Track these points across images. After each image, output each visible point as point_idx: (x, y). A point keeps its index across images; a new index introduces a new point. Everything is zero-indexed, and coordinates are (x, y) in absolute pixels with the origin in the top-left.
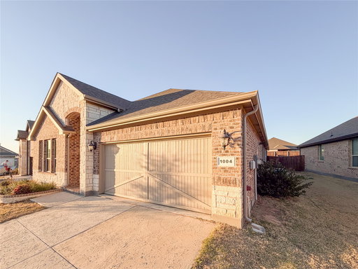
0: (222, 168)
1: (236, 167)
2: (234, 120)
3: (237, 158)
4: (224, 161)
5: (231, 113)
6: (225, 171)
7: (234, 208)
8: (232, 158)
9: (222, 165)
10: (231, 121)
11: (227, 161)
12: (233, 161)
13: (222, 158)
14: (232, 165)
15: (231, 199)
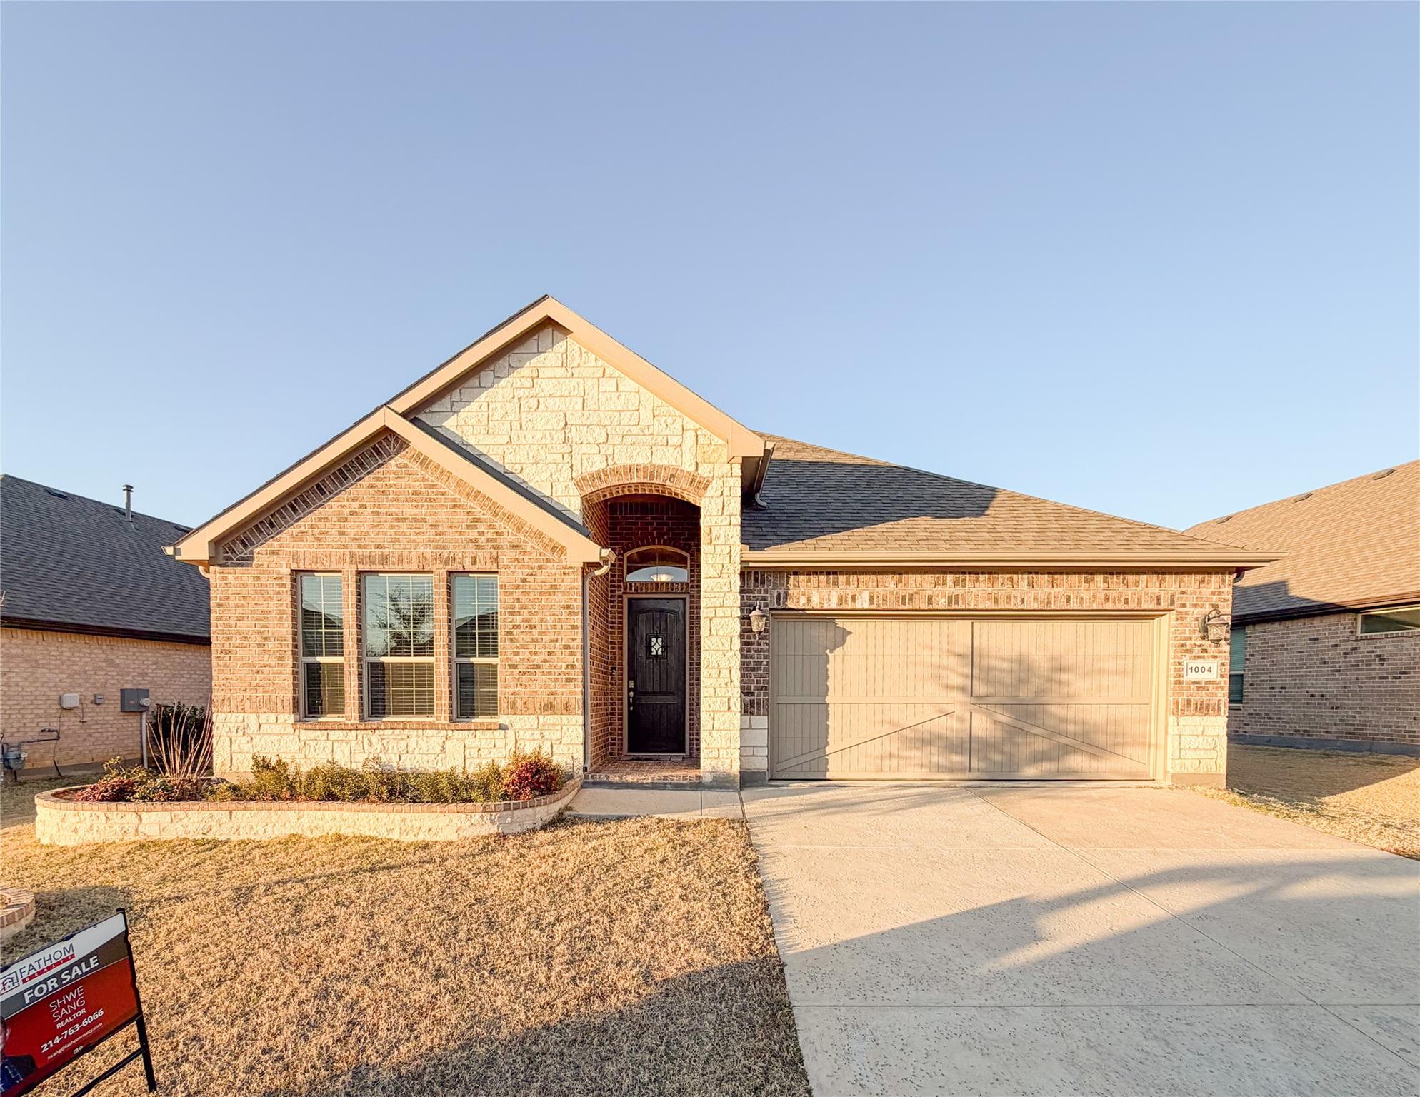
0: (1194, 683)
1: (1219, 679)
2: (1219, 593)
3: (1223, 664)
4: (1197, 670)
5: (1215, 579)
6: (1199, 688)
7: (1214, 754)
8: (1215, 664)
9: (1193, 676)
10: (1213, 593)
11: (1203, 670)
12: (1214, 670)
13: (1195, 663)
14: (1214, 676)
15: (1210, 739)
